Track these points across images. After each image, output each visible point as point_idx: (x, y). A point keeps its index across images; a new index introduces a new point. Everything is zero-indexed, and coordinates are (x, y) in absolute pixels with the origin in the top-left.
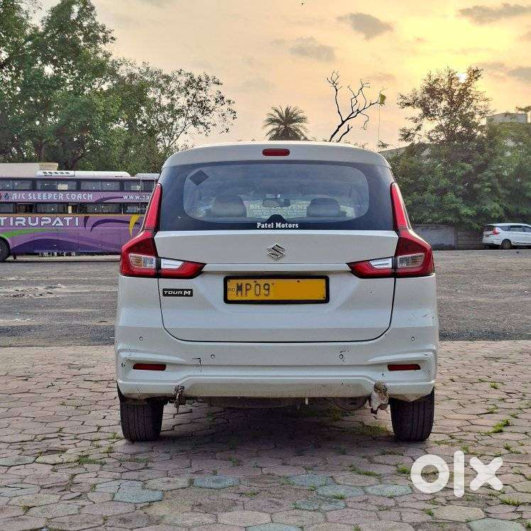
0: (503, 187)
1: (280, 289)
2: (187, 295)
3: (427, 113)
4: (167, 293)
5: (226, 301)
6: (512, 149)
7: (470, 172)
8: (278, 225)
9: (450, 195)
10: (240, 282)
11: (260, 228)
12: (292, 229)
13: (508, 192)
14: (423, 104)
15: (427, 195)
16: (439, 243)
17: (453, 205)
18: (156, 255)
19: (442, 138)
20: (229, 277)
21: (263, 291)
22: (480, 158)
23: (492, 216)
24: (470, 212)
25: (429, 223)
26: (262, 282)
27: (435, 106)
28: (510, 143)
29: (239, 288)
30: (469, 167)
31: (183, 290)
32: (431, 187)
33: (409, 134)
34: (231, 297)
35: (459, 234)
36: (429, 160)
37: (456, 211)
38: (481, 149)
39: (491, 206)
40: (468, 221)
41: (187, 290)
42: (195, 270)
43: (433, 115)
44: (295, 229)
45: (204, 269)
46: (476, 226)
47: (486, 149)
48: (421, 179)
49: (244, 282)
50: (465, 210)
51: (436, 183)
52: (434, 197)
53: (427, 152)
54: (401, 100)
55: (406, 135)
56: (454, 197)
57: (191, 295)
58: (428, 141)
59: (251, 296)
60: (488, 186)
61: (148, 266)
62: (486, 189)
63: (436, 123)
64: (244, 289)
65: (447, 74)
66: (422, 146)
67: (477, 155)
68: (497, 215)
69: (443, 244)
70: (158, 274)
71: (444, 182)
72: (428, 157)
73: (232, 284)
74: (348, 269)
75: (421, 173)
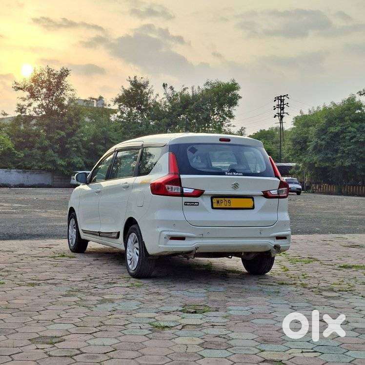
0: (84, 148)
1: (235, 203)
2: (196, 205)
3: (33, 96)
4: (186, 204)
5: (213, 208)
6: (89, 124)
7: (63, 137)
8: (234, 174)
9: (50, 151)
10: (218, 199)
11: (227, 175)
12: (240, 175)
13: (87, 151)
14: (30, 89)
15: (35, 151)
16: (41, 183)
17: (53, 158)
18: (181, 186)
19: (44, 113)
20: (213, 197)
21: (228, 204)
22: (70, 128)
23: (77, 166)
24: (63, 163)
25: (36, 169)
26: (227, 199)
27: (39, 91)
28: (87, 120)
29: (218, 202)
30: (63, 133)
31: (194, 203)
32: (37, 145)
33: (23, 108)
34: (215, 206)
35: (55, 177)
36: (35, 127)
37: (53, 162)
38: (70, 122)
39: (76, 160)
40: (62, 169)
41: (196, 203)
42: (199, 193)
43: (37, 97)
44: (241, 175)
45: (205, 193)
46: (66, 172)
47: (74, 122)
48: (31, 139)
49: (220, 199)
50: (60, 162)
51: (41, 143)
52: (39, 152)
53: (34, 122)
54: (15, 85)
55: (21, 109)
56: (52, 152)
57: (198, 205)
58: (35, 115)
59: (223, 206)
60: (75, 147)
61: (176, 191)
62: (74, 149)
63: (39, 103)
64: (220, 202)
65: (47, 71)
66: (31, 117)
67: (68, 126)
68: (80, 166)
69: (44, 184)
70: (182, 195)
71: (47, 143)
72: (35, 125)
73: (215, 200)
74: (262, 194)
75: (29, 136)
